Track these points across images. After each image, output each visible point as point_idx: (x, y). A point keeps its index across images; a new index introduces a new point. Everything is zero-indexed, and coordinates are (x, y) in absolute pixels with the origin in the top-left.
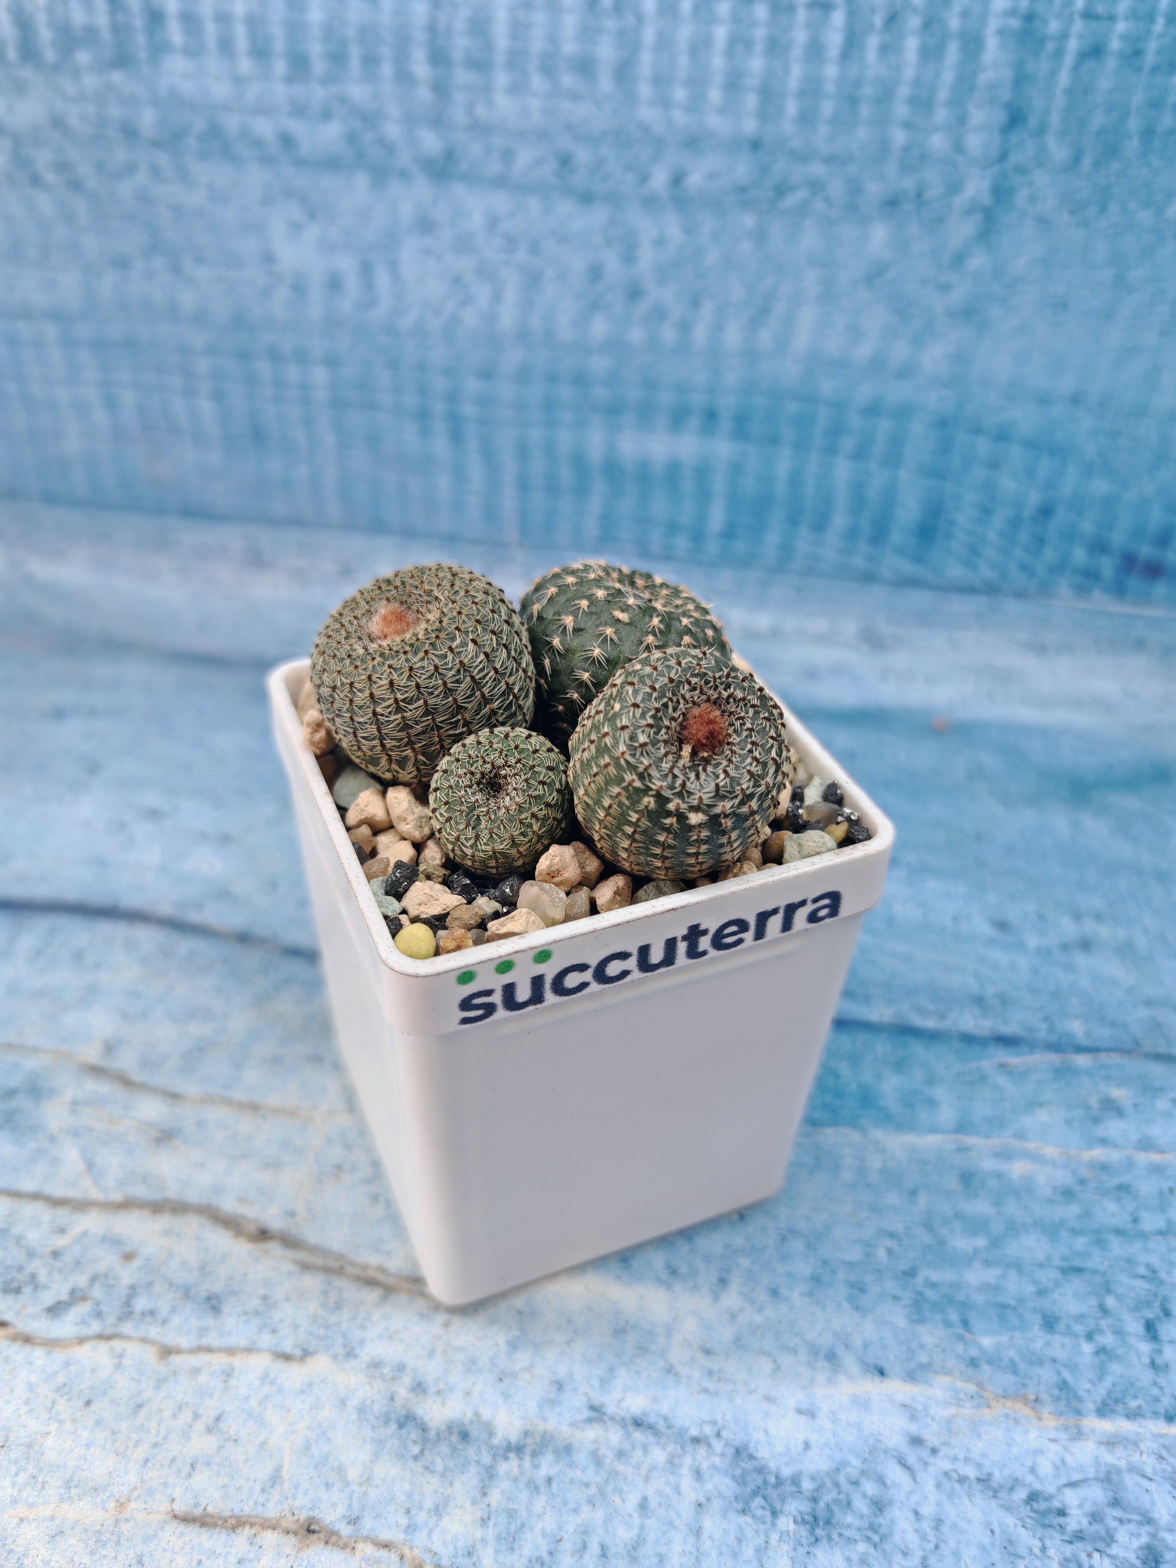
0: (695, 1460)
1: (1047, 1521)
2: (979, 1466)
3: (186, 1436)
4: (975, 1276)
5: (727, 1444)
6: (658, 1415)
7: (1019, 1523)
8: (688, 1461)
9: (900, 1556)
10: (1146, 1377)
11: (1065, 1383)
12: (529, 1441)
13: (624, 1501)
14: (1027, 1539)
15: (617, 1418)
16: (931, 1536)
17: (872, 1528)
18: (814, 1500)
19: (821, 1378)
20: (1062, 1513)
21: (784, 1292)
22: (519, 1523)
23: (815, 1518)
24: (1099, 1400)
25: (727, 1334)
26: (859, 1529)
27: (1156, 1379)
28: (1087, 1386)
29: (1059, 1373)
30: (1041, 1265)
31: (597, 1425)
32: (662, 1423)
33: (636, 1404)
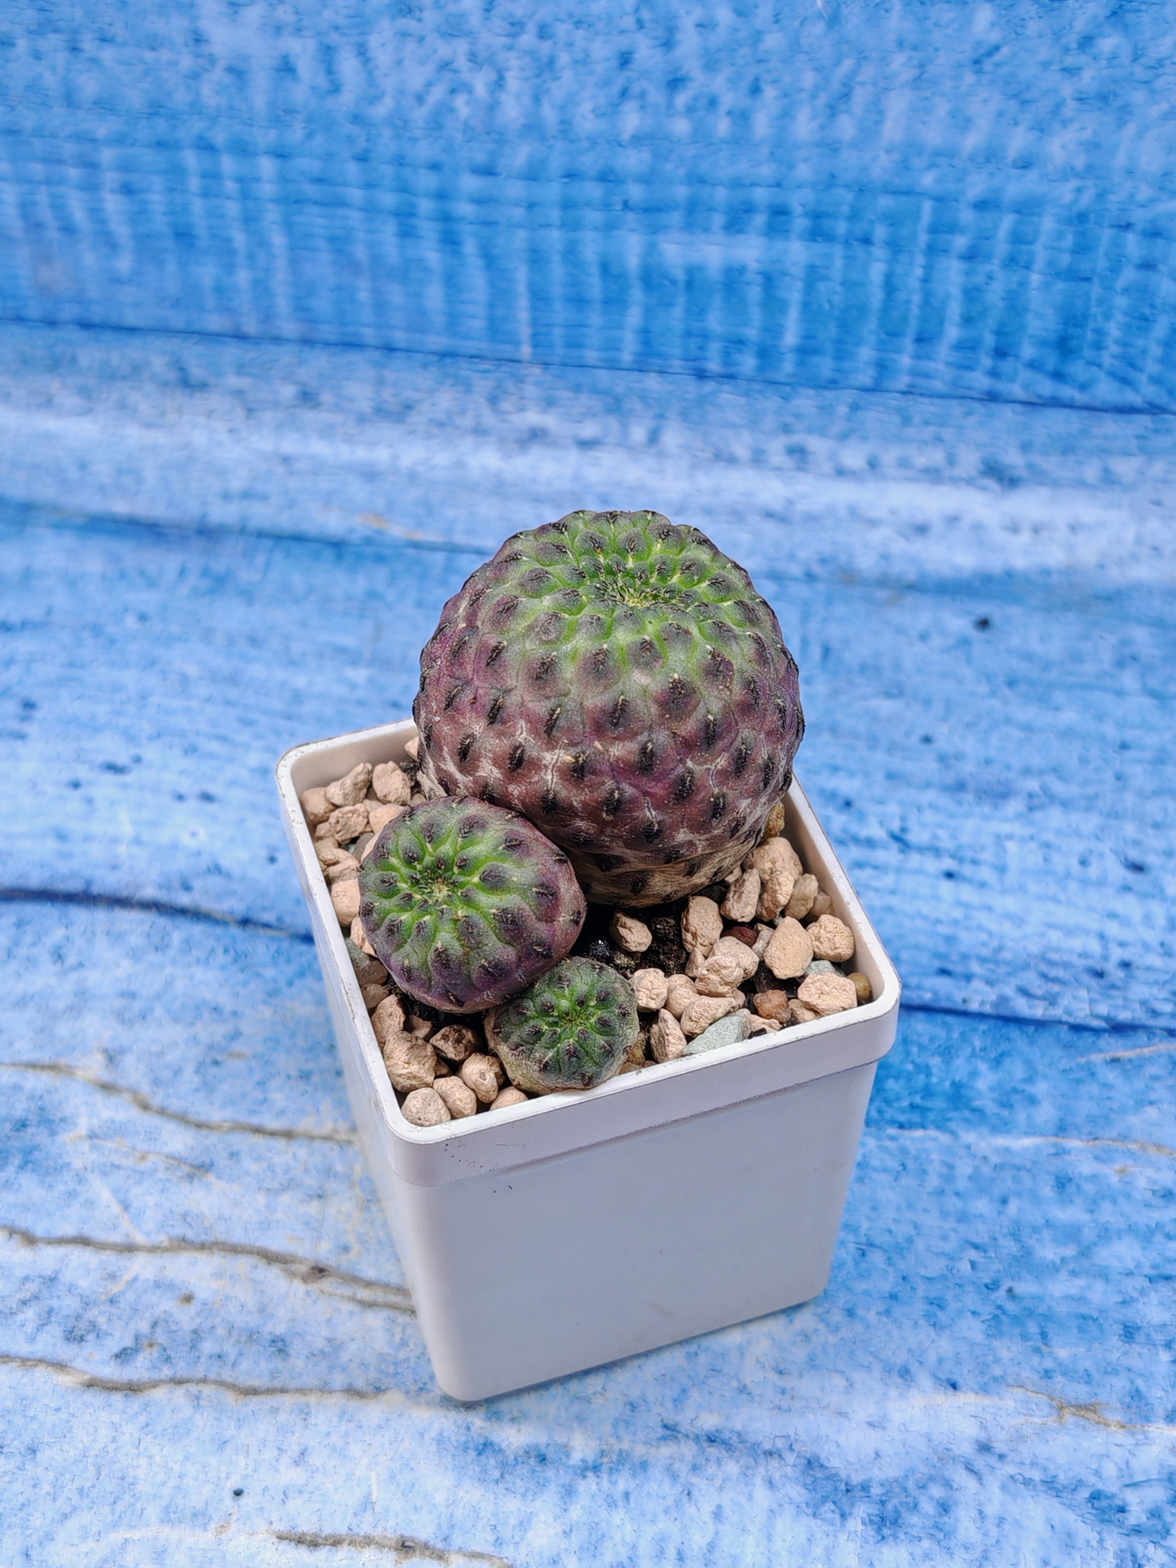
0: (767, 1471)
1: (1106, 1517)
2: (1045, 1470)
3: (275, 1468)
4: (1059, 1288)
5: (799, 1456)
6: (732, 1431)
7: (1080, 1518)
8: (761, 1472)
9: (962, 1550)
11: (1138, 1391)
13: (699, 1510)
14: (1085, 1532)
16: (994, 1532)
17: (937, 1526)
18: (883, 1503)
19: (893, 1394)
20: (1122, 1510)
21: (860, 1311)
22: (599, 1534)
23: (883, 1519)
25: (800, 1354)
26: (924, 1528)
28: (1160, 1394)
29: (1132, 1382)
30: (1129, 1274)
31: (671, 1443)
32: (735, 1438)
33: (709, 1422)
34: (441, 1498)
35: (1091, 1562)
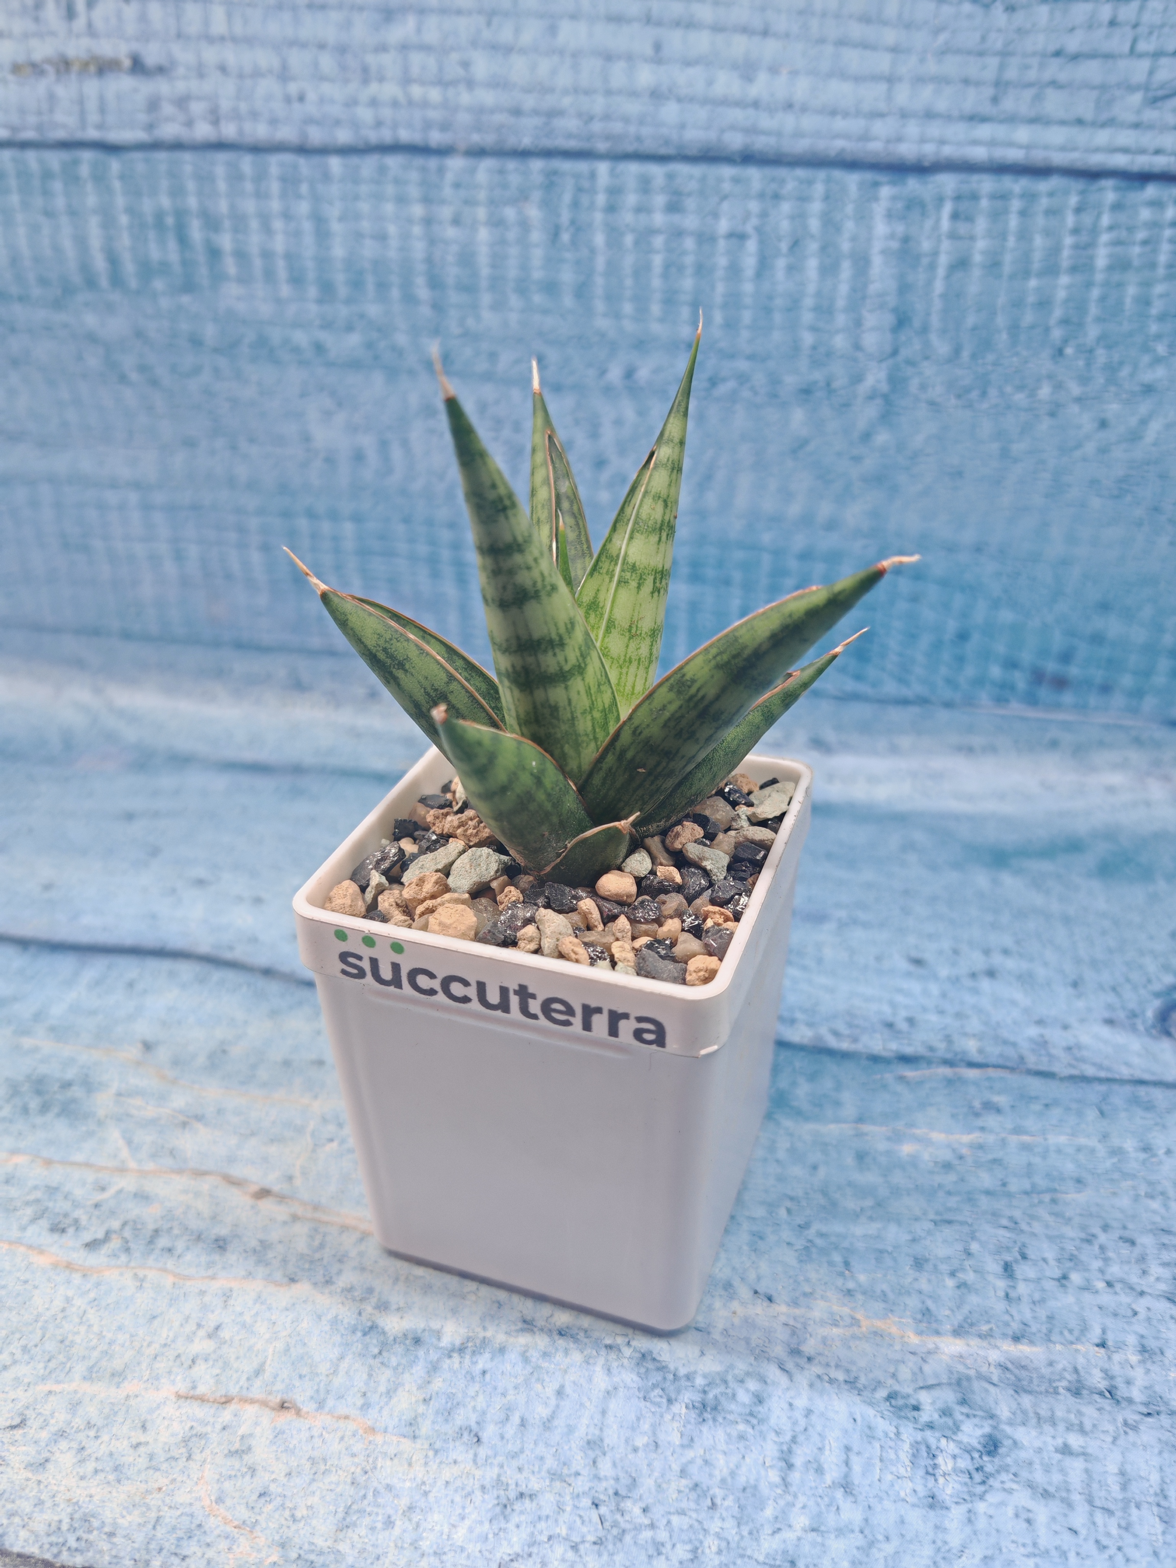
0: (607, 1361)
1: (903, 1414)
2: (848, 1371)
3: (190, 1339)
4: (859, 1230)
5: (635, 1350)
7: (879, 1415)
8: (601, 1361)
10: (1000, 1306)
11: (928, 1309)
12: (470, 1344)
14: (884, 1426)
15: (545, 1329)
16: (802, 1422)
17: (751, 1414)
18: (705, 1392)
20: (916, 1408)
24: (956, 1323)
26: (740, 1414)
27: (1008, 1308)
28: (947, 1312)
29: (923, 1303)
31: (527, 1334)
33: (561, 1320)
34: (324, 1368)
35: (890, 1451)
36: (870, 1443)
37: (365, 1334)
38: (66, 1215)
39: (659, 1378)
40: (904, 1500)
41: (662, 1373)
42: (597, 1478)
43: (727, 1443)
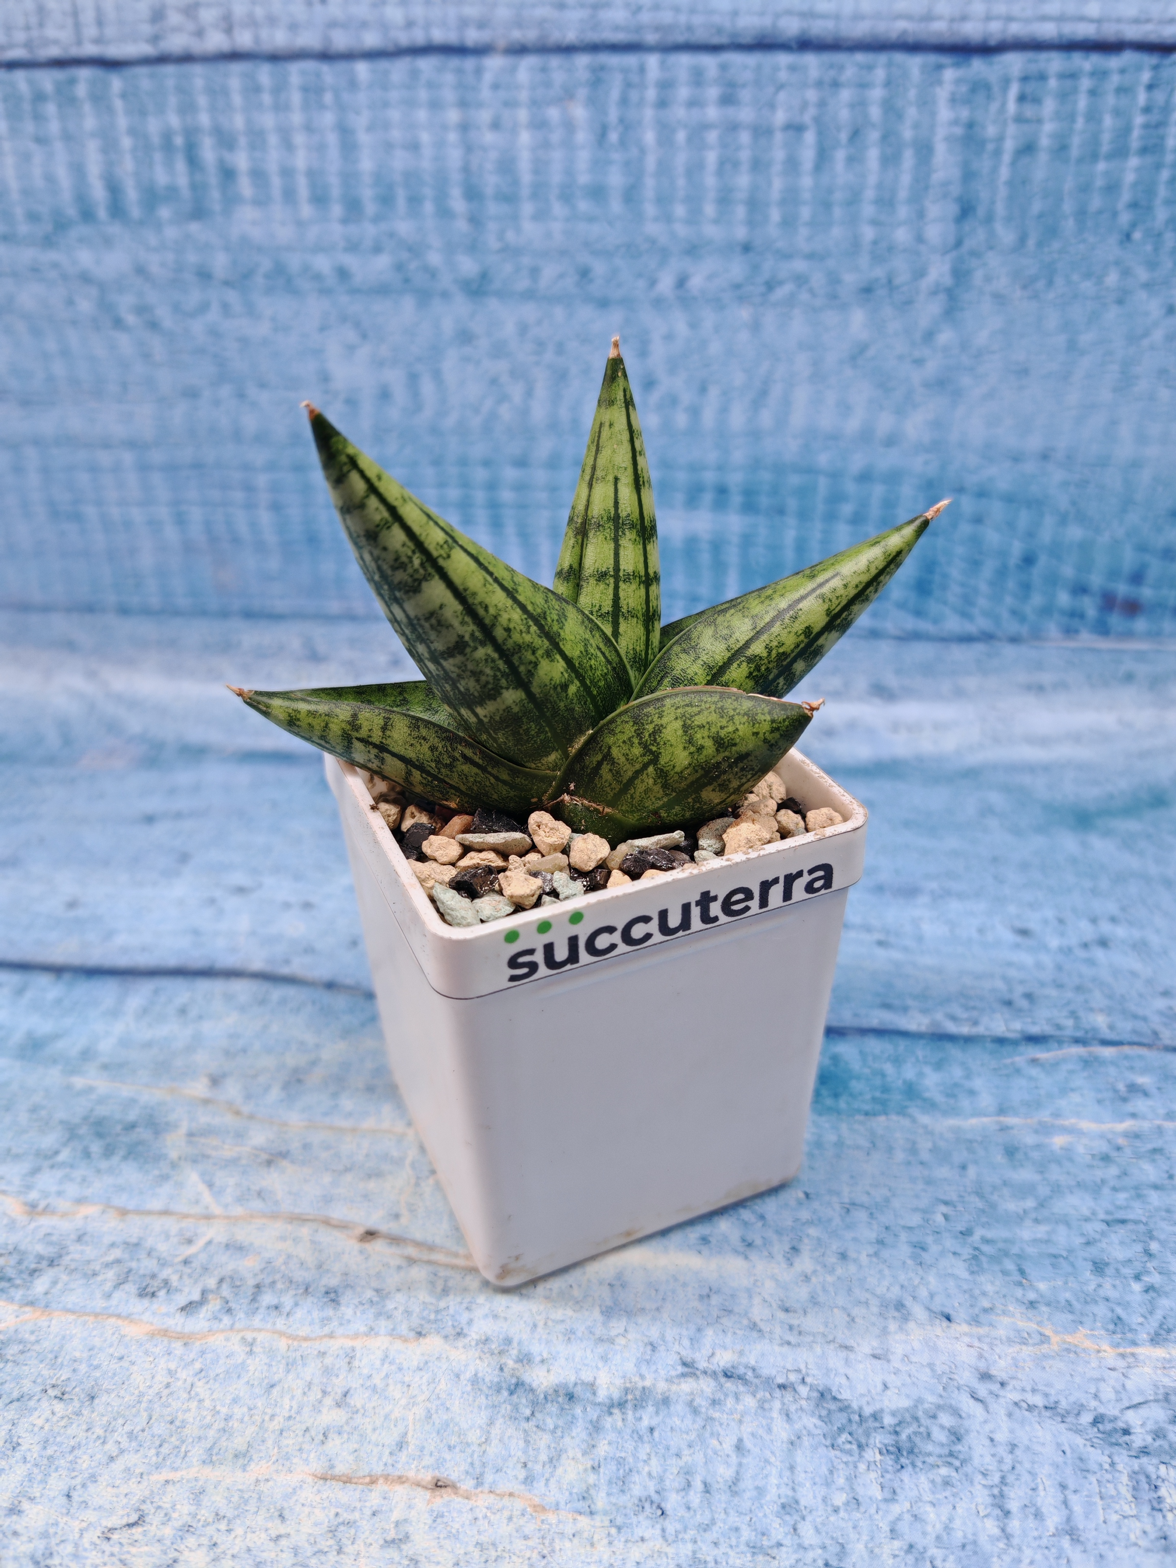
0: (784, 1404)
1: (1114, 1440)
2: (1046, 1395)
3: (317, 1410)
4: (1027, 1232)
5: (812, 1388)
6: (746, 1367)
7: (1088, 1443)
8: (777, 1405)
9: (980, 1477)
11: (1119, 1318)
12: (630, 1397)
13: (721, 1444)
14: (1096, 1456)
15: (709, 1372)
16: (1008, 1459)
17: (951, 1454)
18: (896, 1433)
19: (893, 1326)
20: (1126, 1432)
21: (852, 1254)
22: (627, 1468)
23: (899, 1449)
24: (1152, 1331)
25: (802, 1293)
28: (1140, 1320)
29: (1113, 1311)
30: (1087, 1220)
31: (690, 1380)
32: (750, 1374)
33: (724, 1359)
34: (474, 1436)
35: (1108, 1485)
36: (1085, 1478)
37: (511, 1393)
38: (153, 1276)
39: (844, 1421)
40: (1136, 1544)
41: (845, 1415)
42: (801, 1547)
43: (933, 1493)
